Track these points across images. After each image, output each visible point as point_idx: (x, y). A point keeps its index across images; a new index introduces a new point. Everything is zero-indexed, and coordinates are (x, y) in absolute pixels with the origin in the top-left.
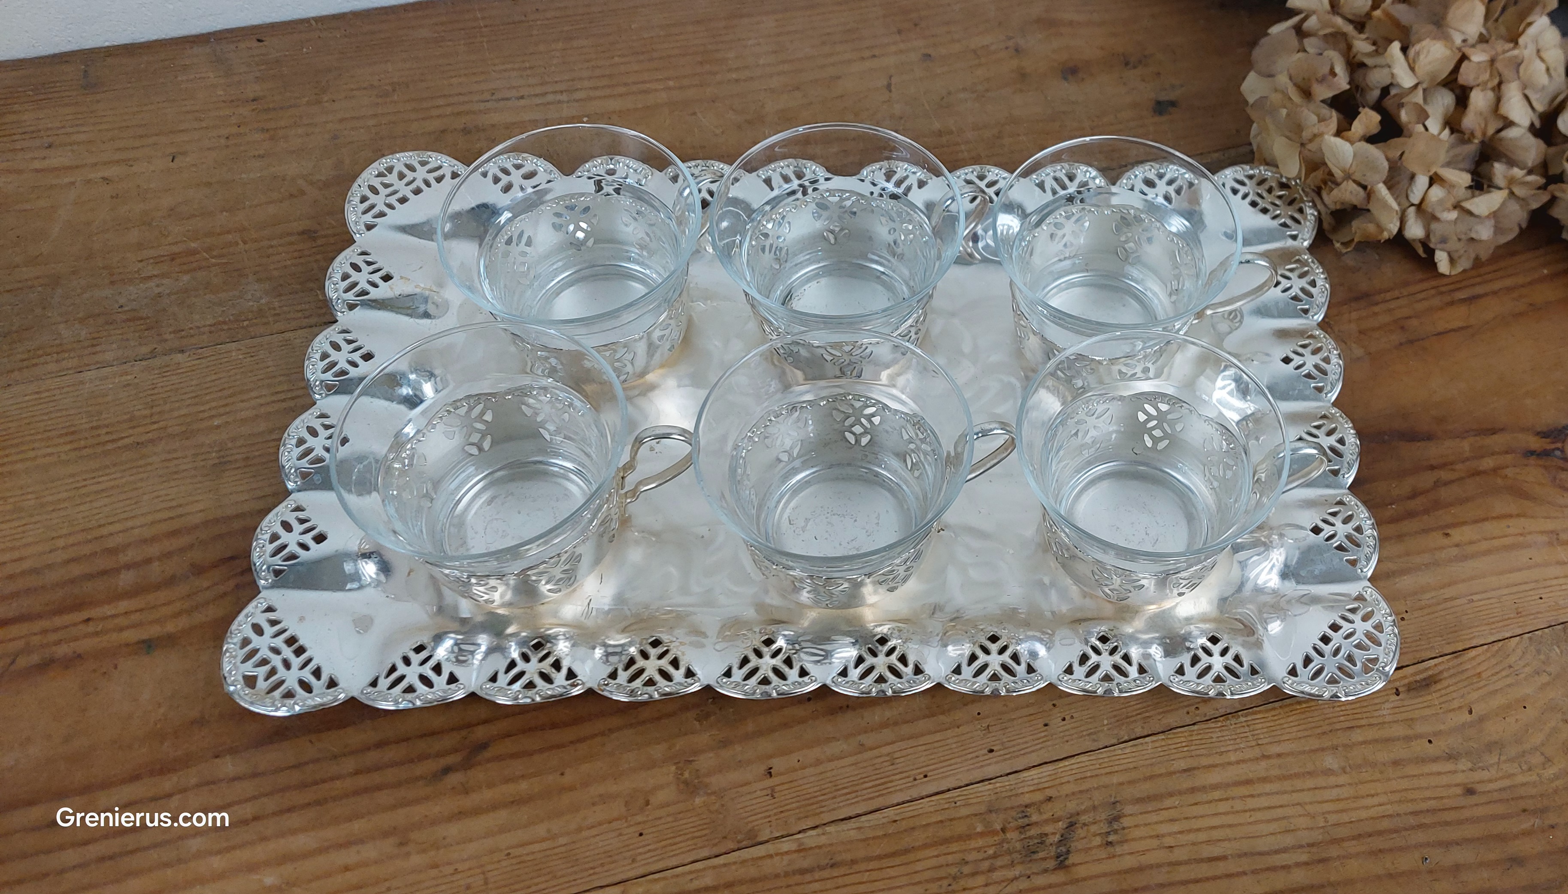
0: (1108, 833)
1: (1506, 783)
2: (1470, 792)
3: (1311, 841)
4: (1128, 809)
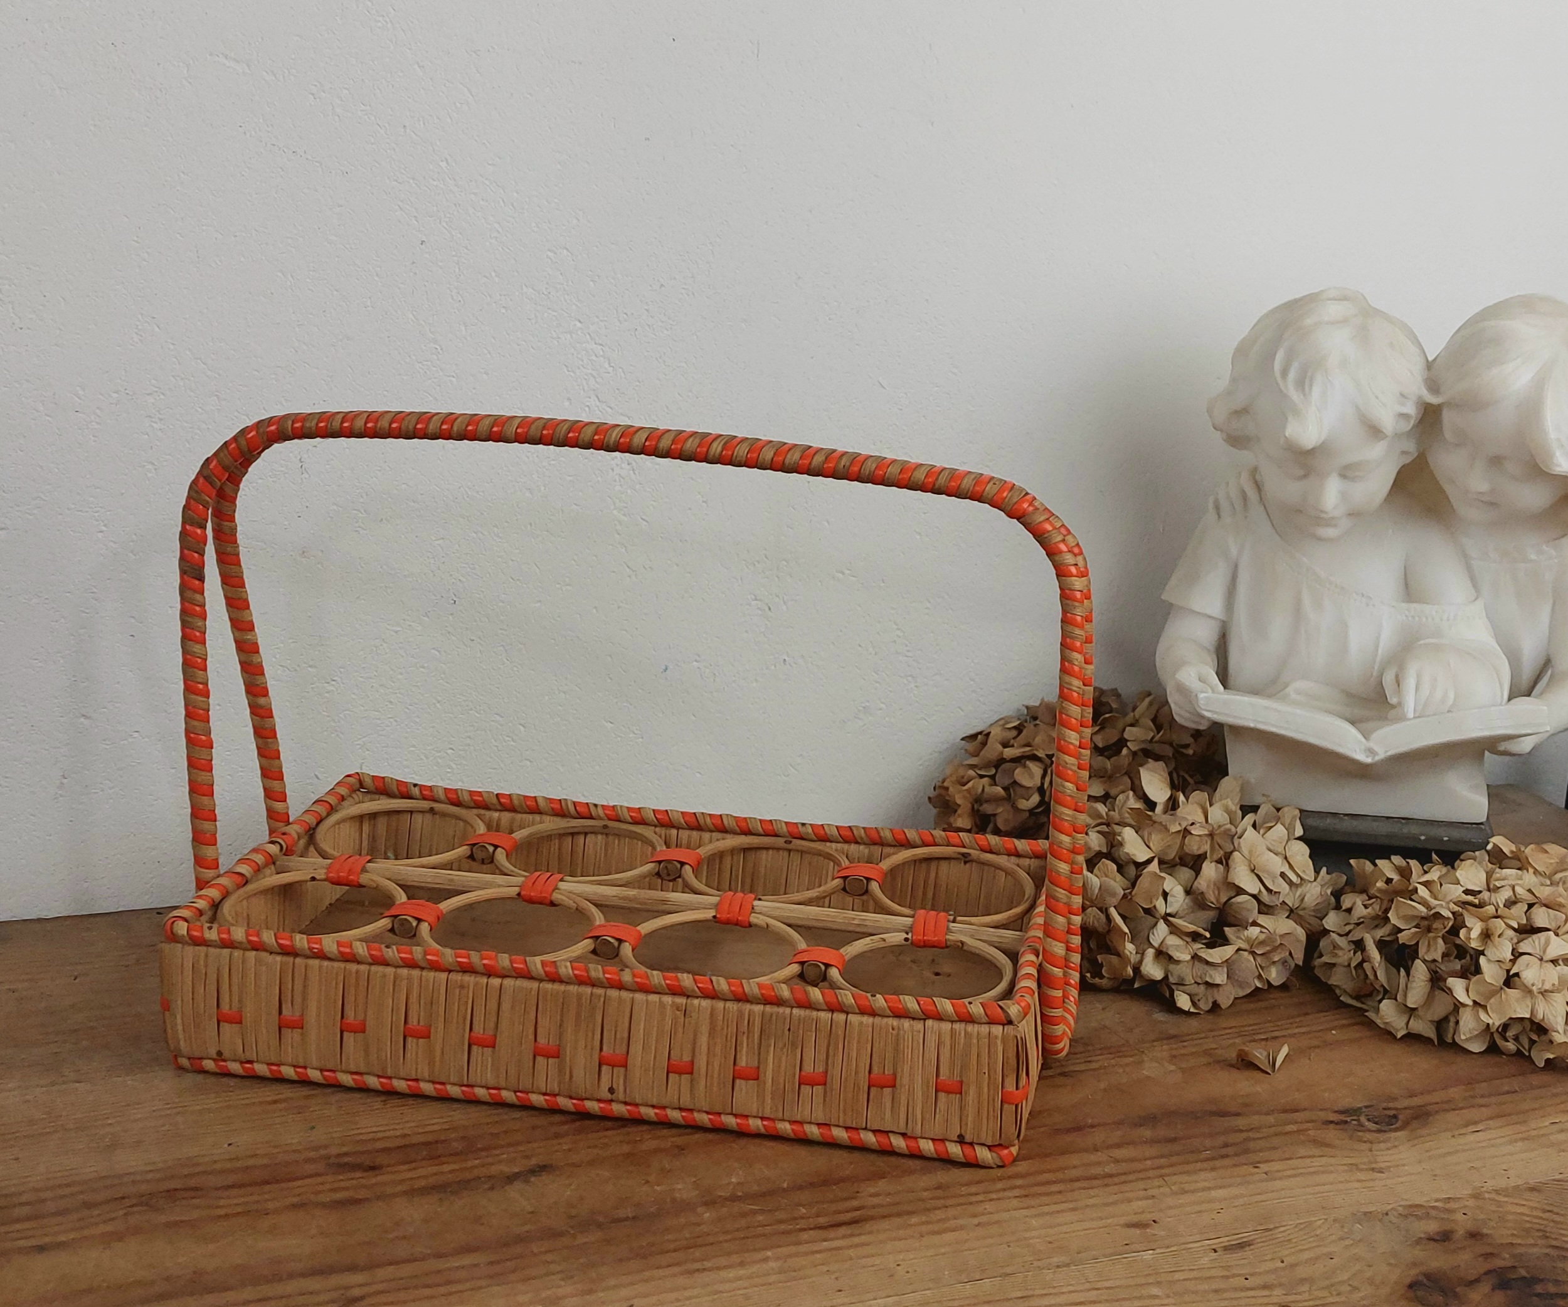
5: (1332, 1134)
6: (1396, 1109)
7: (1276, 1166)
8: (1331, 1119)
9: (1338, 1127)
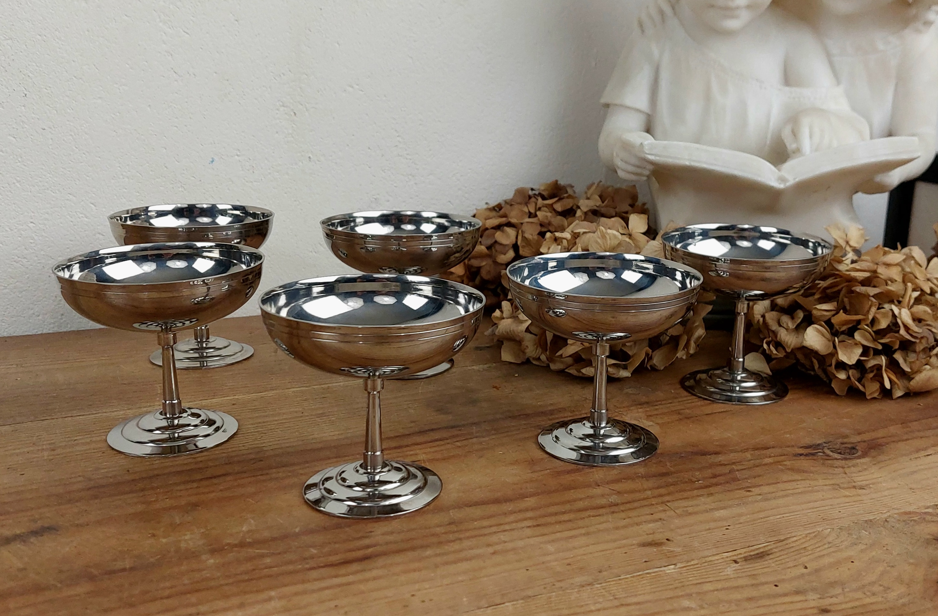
1: (857, 603)
8: (800, 452)
9: (808, 457)
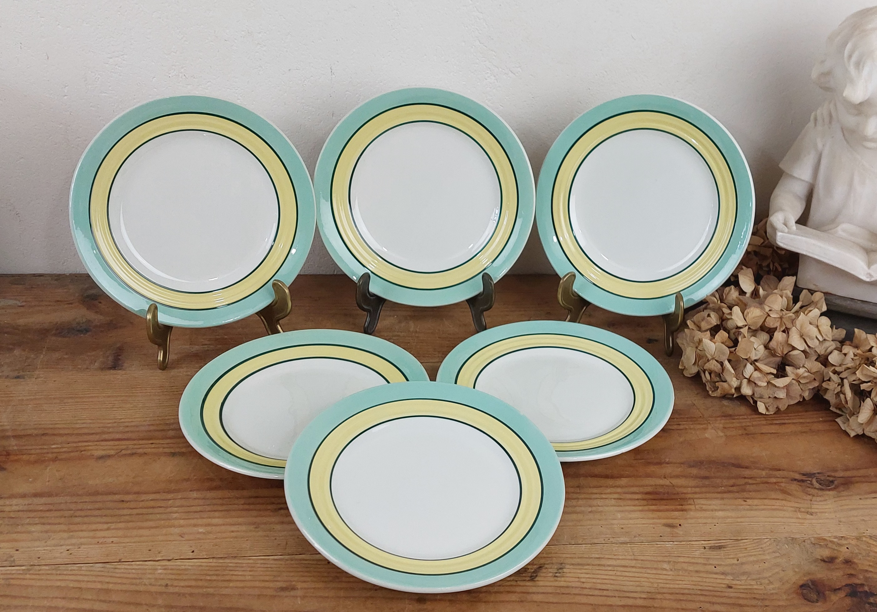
0: (557, 573)
2: (730, 587)
3: (649, 591)
4: (568, 566)
5: (794, 487)
6: (835, 477)
7: (756, 502)
8: (797, 478)
9: (798, 483)
